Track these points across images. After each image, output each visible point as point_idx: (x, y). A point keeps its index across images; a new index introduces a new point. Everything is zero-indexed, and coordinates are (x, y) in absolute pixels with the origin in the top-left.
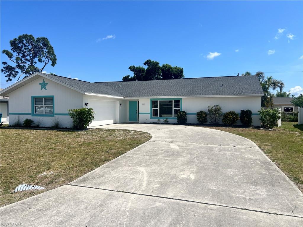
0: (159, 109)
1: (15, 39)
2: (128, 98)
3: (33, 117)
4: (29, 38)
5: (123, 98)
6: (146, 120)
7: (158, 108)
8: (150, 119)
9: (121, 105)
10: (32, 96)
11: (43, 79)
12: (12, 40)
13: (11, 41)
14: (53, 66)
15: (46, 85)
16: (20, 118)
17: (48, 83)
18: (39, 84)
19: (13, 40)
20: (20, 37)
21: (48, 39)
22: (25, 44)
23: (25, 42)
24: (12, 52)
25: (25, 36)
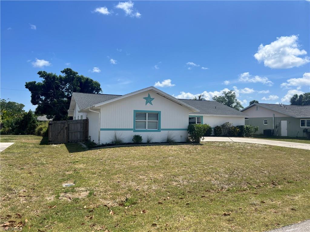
3: (134, 132)
10: (134, 110)
11: (149, 94)
15: (152, 100)
16: (117, 134)
17: (154, 98)
18: (144, 98)
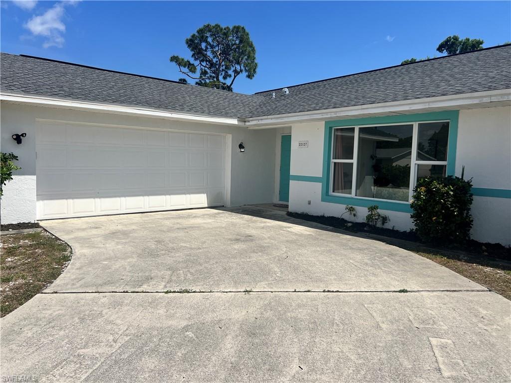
0: (354, 161)
1: (193, 36)
2: (253, 123)
4: (216, 31)
5: (234, 122)
6: (309, 203)
7: (352, 158)
8: (323, 200)
9: (241, 146)
12: (189, 37)
13: (187, 39)
14: (251, 79)
19: (191, 38)
20: (201, 31)
21: (246, 29)
22: (210, 44)
23: (210, 40)
24: (192, 61)
25: (208, 28)
